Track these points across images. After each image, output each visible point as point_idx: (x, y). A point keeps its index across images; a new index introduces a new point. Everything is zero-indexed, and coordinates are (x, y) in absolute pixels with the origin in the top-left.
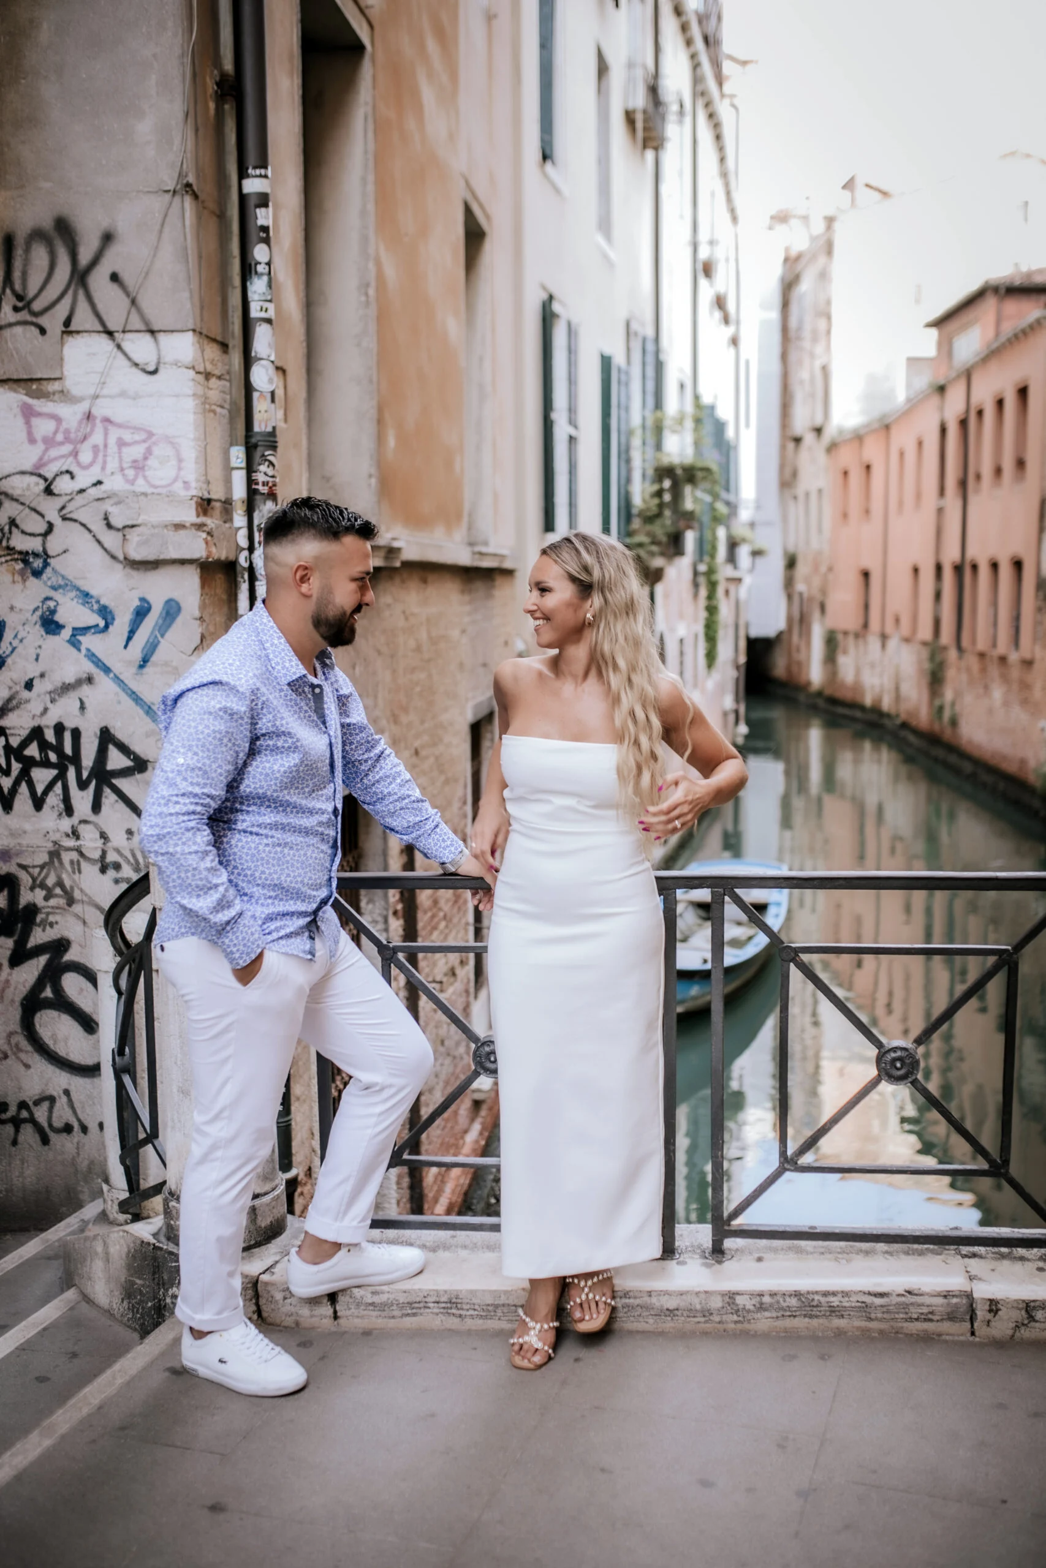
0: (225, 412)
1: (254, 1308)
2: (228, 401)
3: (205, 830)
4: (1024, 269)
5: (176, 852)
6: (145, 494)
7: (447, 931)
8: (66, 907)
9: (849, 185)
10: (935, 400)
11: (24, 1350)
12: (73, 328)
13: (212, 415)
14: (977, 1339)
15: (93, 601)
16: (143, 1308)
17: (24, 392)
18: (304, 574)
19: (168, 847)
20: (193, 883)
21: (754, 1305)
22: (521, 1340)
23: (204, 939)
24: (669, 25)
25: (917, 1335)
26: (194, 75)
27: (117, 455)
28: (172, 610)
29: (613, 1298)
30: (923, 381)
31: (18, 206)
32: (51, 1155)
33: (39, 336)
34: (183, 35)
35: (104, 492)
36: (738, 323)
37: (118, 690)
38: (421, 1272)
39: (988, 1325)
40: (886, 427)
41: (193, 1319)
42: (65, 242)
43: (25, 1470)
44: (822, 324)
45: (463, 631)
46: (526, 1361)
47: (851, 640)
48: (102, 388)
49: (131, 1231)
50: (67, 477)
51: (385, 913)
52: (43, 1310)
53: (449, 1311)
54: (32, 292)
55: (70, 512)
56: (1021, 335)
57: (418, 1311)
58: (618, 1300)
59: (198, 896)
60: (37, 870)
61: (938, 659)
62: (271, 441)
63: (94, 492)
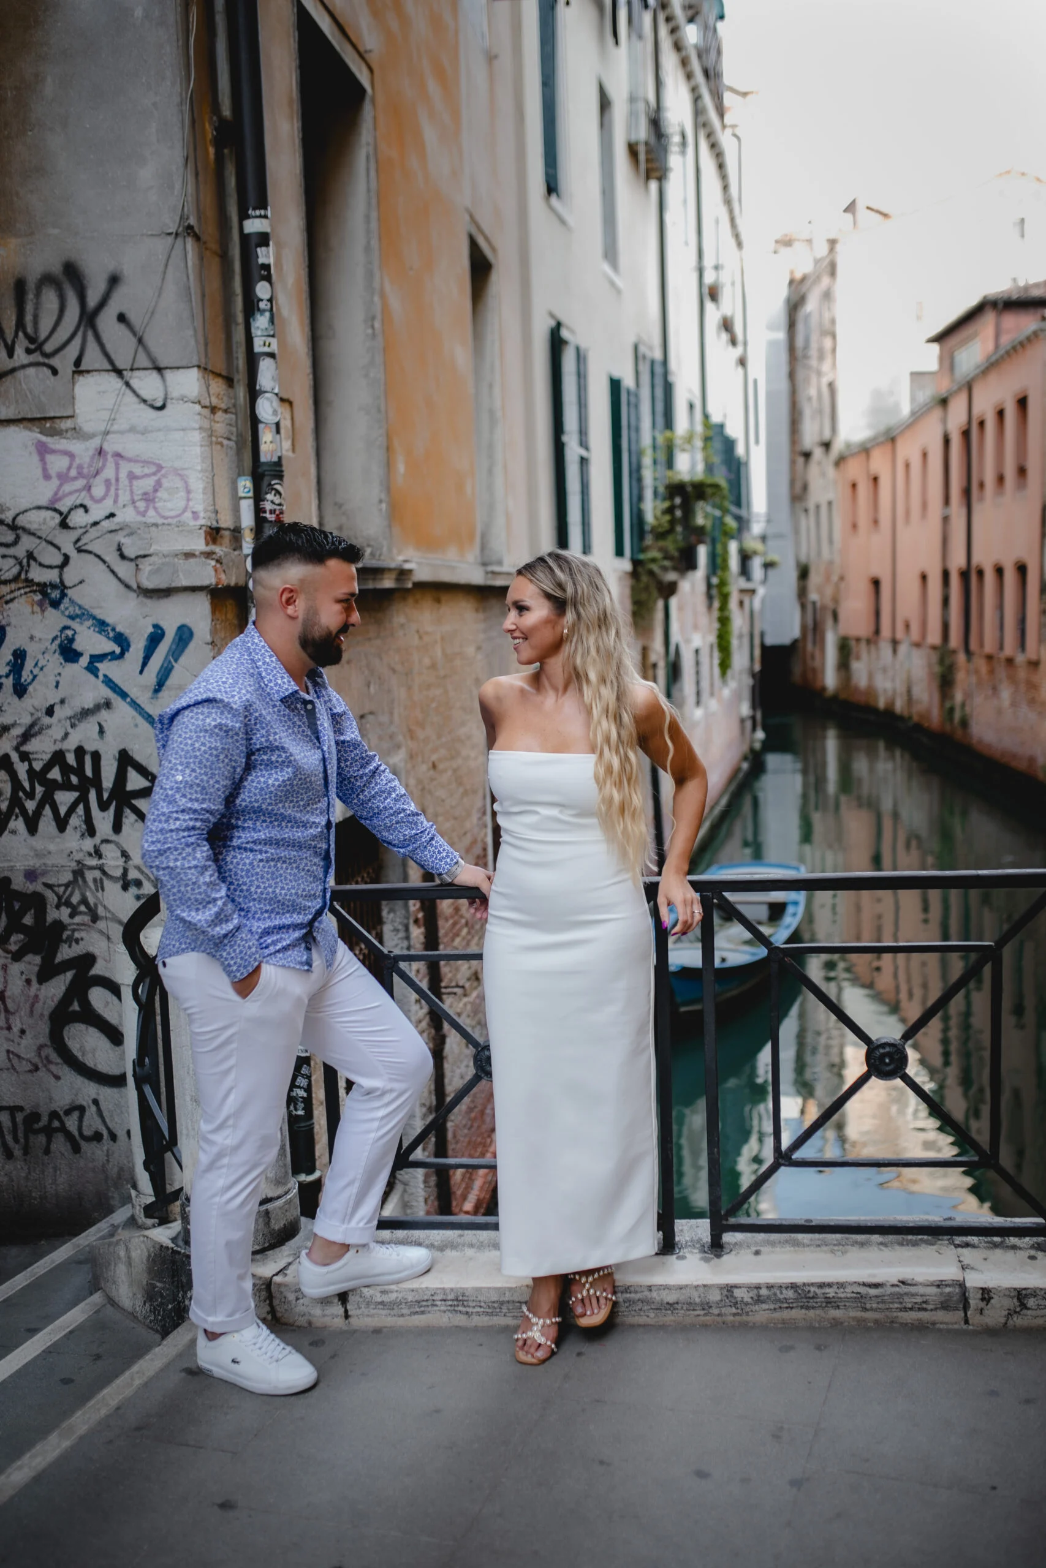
0: (232, 444)
1: (268, 1309)
2: (235, 434)
3: (204, 846)
4: (1022, 283)
5: (177, 867)
6: (156, 525)
7: (469, 937)
8: (91, 924)
9: (851, 208)
10: (937, 413)
11: (50, 1352)
12: (83, 367)
13: (219, 447)
14: (971, 1327)
15: (109, 629)
16: (164, 1310)
17: (38, 430)
18: (289, 597)
19: (168, 862)
20: (192, 897)
21: (752, 1298)
22: (524, 1336)
23: (203, 952)
24: (670, 60)
25: (912, 1324)
26: (193, 122)
27: (128, 488)
28: (184, 636)
29: (614, 1293)
30: (925, 395)
31: (28, 252)
32: (82, 1163)
33: (52, 378)
34: (181, 84)
35: (118, 524)
36: (745, 344)
37: (134, 713)
38: (428, 1271)
39: (981, 1313)
40: (890, 439)
41: (206, 1321)
42: (73, 285)
43: (44, 1471)
44: (828, 343)
45: (479, 648)
46: (530, 1356)
47: (863, 646)
48: (112, 425)
49: (151, 1236)
50: (81, 511)
51: (405, 921)
52: (69, 1314)
53: (456, 1308)
54: (43, 335)
55: (85, 544)
56: (1019, 347)
57: (426, 1309)
58: (619, 1295)
59: (198, 910)
60: (62, 889)
61: (947, 662)
62: (277, 470)
63: (106, 525)
